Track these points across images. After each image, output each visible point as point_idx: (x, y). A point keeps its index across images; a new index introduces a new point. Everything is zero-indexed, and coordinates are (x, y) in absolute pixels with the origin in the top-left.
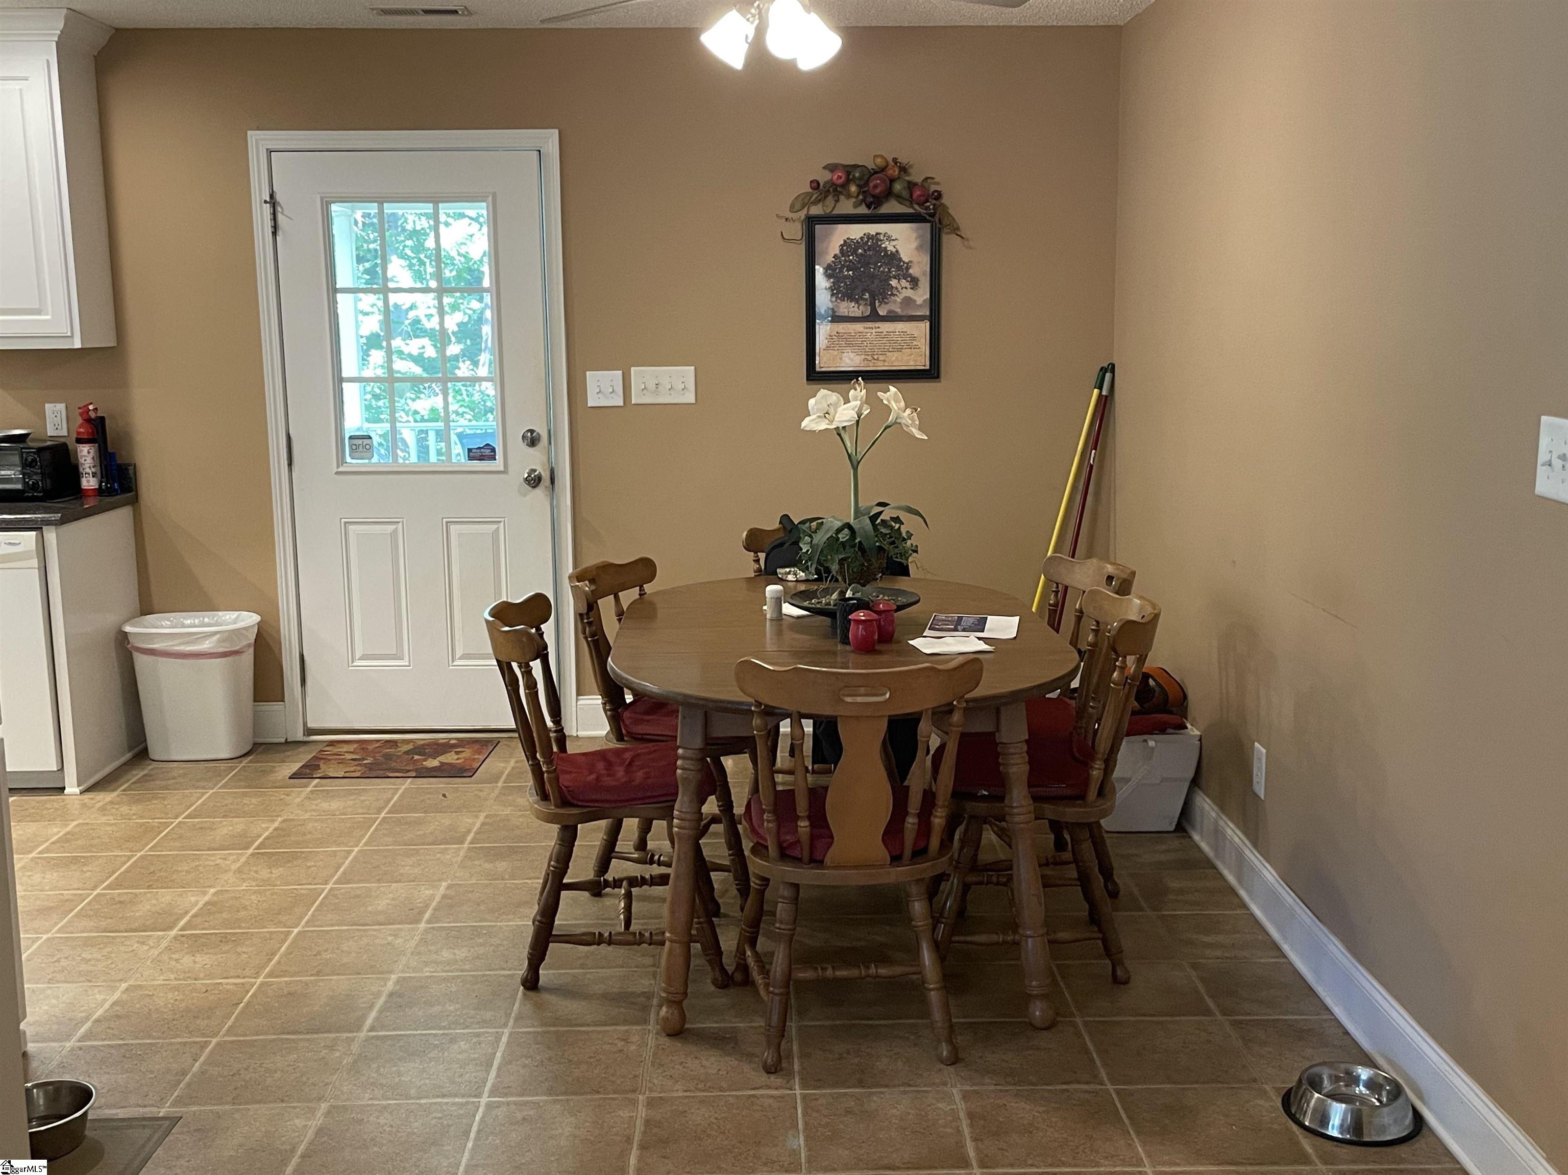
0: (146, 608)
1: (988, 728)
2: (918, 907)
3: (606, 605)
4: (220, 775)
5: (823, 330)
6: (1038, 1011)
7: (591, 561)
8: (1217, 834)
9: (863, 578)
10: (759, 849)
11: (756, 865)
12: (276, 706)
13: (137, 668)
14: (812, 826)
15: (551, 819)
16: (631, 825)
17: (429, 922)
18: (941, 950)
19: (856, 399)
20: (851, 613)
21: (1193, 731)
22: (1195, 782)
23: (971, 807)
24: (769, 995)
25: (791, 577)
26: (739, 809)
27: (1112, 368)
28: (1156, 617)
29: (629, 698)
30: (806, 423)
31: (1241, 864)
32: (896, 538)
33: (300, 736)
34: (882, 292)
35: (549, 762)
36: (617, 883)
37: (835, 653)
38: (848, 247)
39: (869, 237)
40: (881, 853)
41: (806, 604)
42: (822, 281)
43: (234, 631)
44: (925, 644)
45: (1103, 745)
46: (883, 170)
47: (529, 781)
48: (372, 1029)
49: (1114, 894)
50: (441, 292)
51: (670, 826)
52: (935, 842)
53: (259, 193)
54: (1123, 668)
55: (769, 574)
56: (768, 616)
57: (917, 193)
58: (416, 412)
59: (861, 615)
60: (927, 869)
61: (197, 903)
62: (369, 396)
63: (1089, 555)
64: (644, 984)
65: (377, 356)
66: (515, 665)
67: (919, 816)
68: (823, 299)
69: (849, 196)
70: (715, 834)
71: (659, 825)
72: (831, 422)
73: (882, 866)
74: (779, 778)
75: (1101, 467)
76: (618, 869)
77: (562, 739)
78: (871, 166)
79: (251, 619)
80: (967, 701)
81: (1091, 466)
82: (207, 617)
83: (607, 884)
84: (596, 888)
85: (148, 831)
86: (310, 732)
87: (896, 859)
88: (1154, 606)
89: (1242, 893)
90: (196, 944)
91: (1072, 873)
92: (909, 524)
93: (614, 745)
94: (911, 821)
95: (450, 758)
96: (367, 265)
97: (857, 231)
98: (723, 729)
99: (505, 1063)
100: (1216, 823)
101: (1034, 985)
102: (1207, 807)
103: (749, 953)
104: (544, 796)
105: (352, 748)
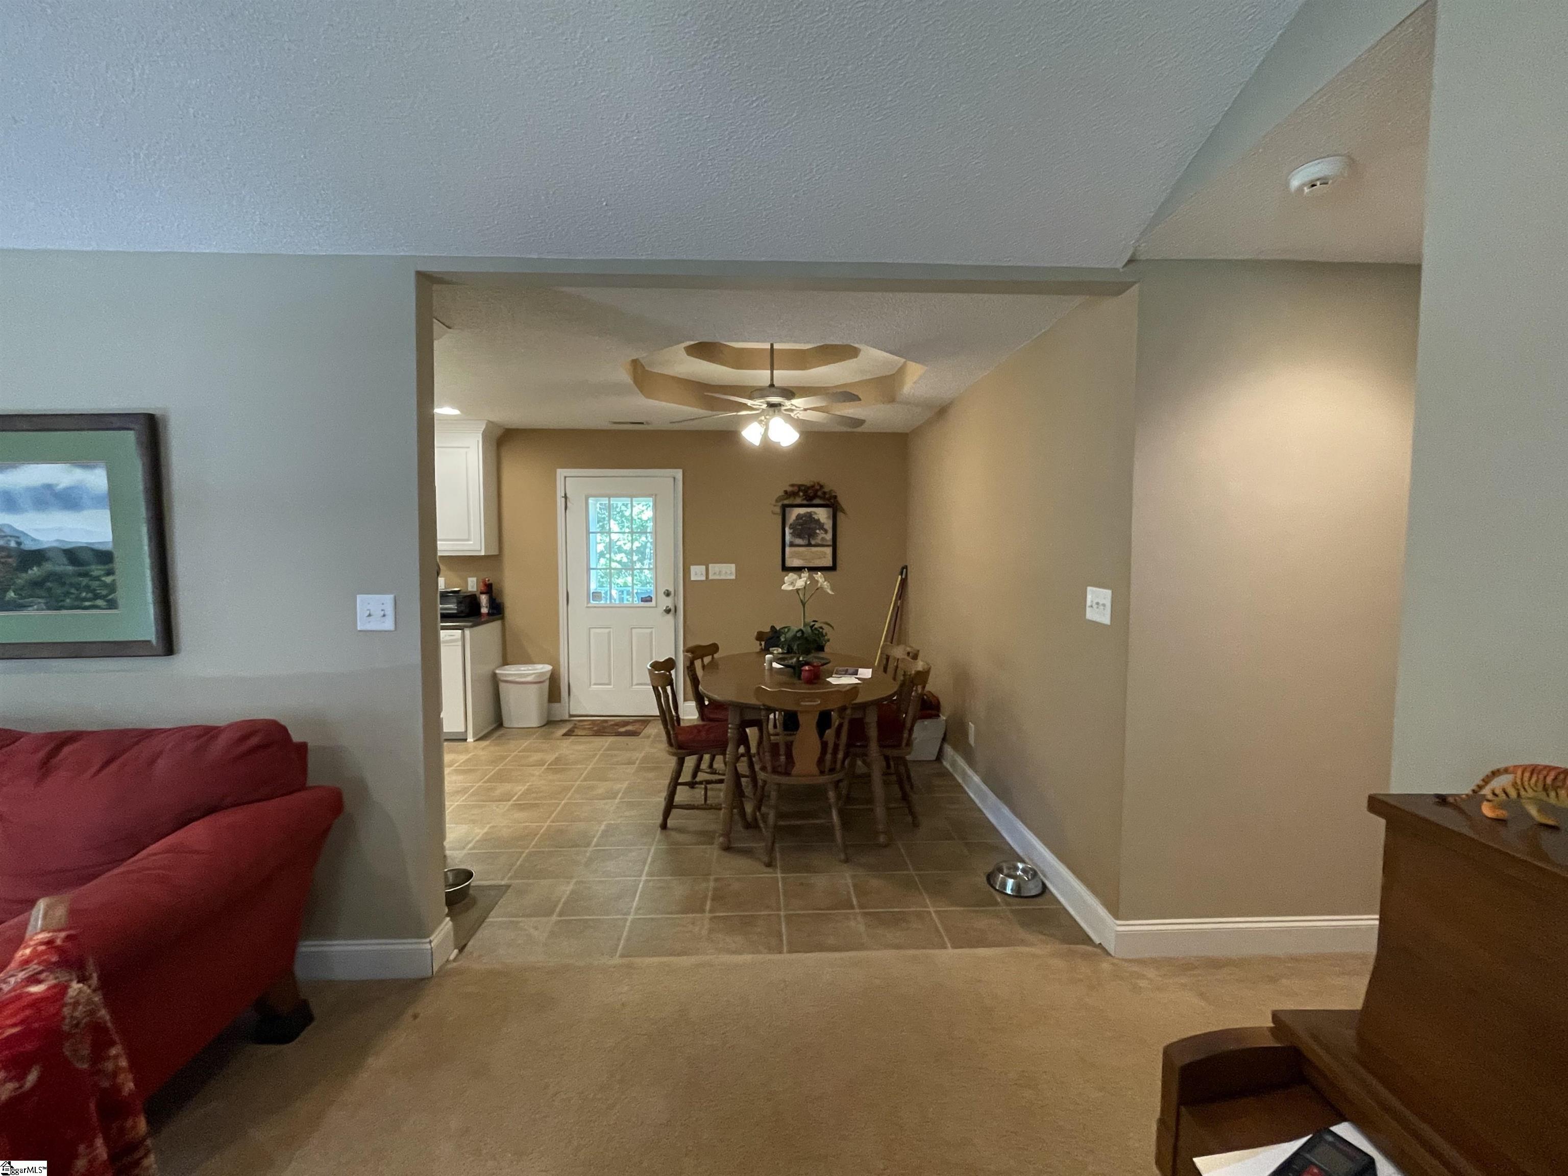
0: (505, 662)
1: (860, 716)
2: (831, 794)
3: (698, 663)
4: (534, 733)
5: (788, 549)
6: (882, 839)
7: (691, 644)
8: (954, 764)
9: (807, 652)
10: (763, 769)
11: (761, 776)
12: (556, 705)
13: (501, 690)
14: (787, 758)
15: (674, 754)
16: (707, 757)
17: (620, 799)
18: (841, 812)
19: (804, 577)
20: (802, 667)
21: (943, 718)
22: (944, 739)
23: (852, 750)
24: (767, 833)
25: (775, 652)
26: (753, 750)
27: (906, 567)
28: (930, 668)
29: (707, 703)
30: (783, 587)
31: (964, 775)
32: (821, 635)
33: (567, 717)
34: (811, 535)
35: (674, 729)
36: (701, 783)
37: (794, 684)
38: (799, 517)
39: (808, 513)
40: (815, 770)
41: (782, 663)
42: (787, 530)
43: (541, 673)
44: (833, 680)
45: (908, 725)
46: (813, 486)
47: (664, 737)
48: (595, 846)
49: (912, 787)
50: (632, 533)
51: (725, 758)
52: (838, 766)
53: (560, 493)
54: (916, 690)
55: (766, 650)
56: (766, 668)
57: (827, 496)
58: (618, 584)
59: (807, 668)
60: (836, 777)
61: (520, 790)
62: (599, 577)
63: (898, 644)
64: (713, 827)
65: (603, 561)
66: (660, 688)
67: (832, 754)
68: (788, 538)
69: (799, 496)
70: (743, 762)
71: (719, 758)
72: (794, 586)
73: (816, 776)
74: (772, 738)
75: (902, 607)
76: (701, 776)
77: (678, 719)
78: (808, 485)
79: (548, 668)
80: (852, 705)
81: (898, 608)
82: (530, 667)
83: (696, 783)
84: (692, 785)
85: (503, 758)
86: (571, 716)
87: (822, 773)
88: (928, 664)
89: (964, 785)
90: (520, 807)
91: (894, 778)
92: (826, 629)
93: (701, 723)
94: (829, 757)
95: (629, 728)
96: (601, 524)
97: (802, 511)
98: (750, 716)
99: (653, 862)
100: (953, 757)
101: (881, 827)
102: (949, 750)
103: (758, 814)
104: (670, 744)
105: (589, 723)
